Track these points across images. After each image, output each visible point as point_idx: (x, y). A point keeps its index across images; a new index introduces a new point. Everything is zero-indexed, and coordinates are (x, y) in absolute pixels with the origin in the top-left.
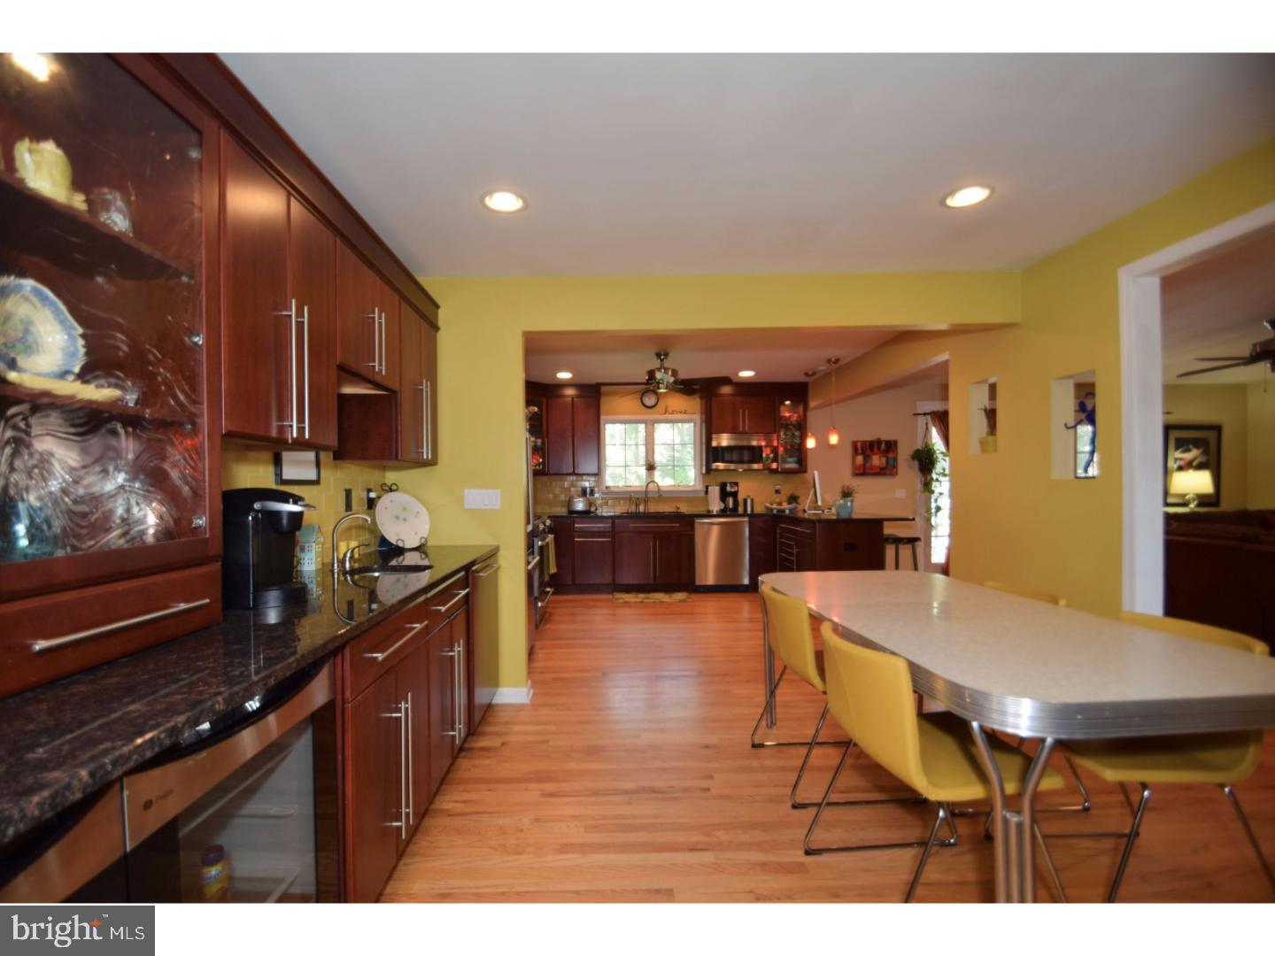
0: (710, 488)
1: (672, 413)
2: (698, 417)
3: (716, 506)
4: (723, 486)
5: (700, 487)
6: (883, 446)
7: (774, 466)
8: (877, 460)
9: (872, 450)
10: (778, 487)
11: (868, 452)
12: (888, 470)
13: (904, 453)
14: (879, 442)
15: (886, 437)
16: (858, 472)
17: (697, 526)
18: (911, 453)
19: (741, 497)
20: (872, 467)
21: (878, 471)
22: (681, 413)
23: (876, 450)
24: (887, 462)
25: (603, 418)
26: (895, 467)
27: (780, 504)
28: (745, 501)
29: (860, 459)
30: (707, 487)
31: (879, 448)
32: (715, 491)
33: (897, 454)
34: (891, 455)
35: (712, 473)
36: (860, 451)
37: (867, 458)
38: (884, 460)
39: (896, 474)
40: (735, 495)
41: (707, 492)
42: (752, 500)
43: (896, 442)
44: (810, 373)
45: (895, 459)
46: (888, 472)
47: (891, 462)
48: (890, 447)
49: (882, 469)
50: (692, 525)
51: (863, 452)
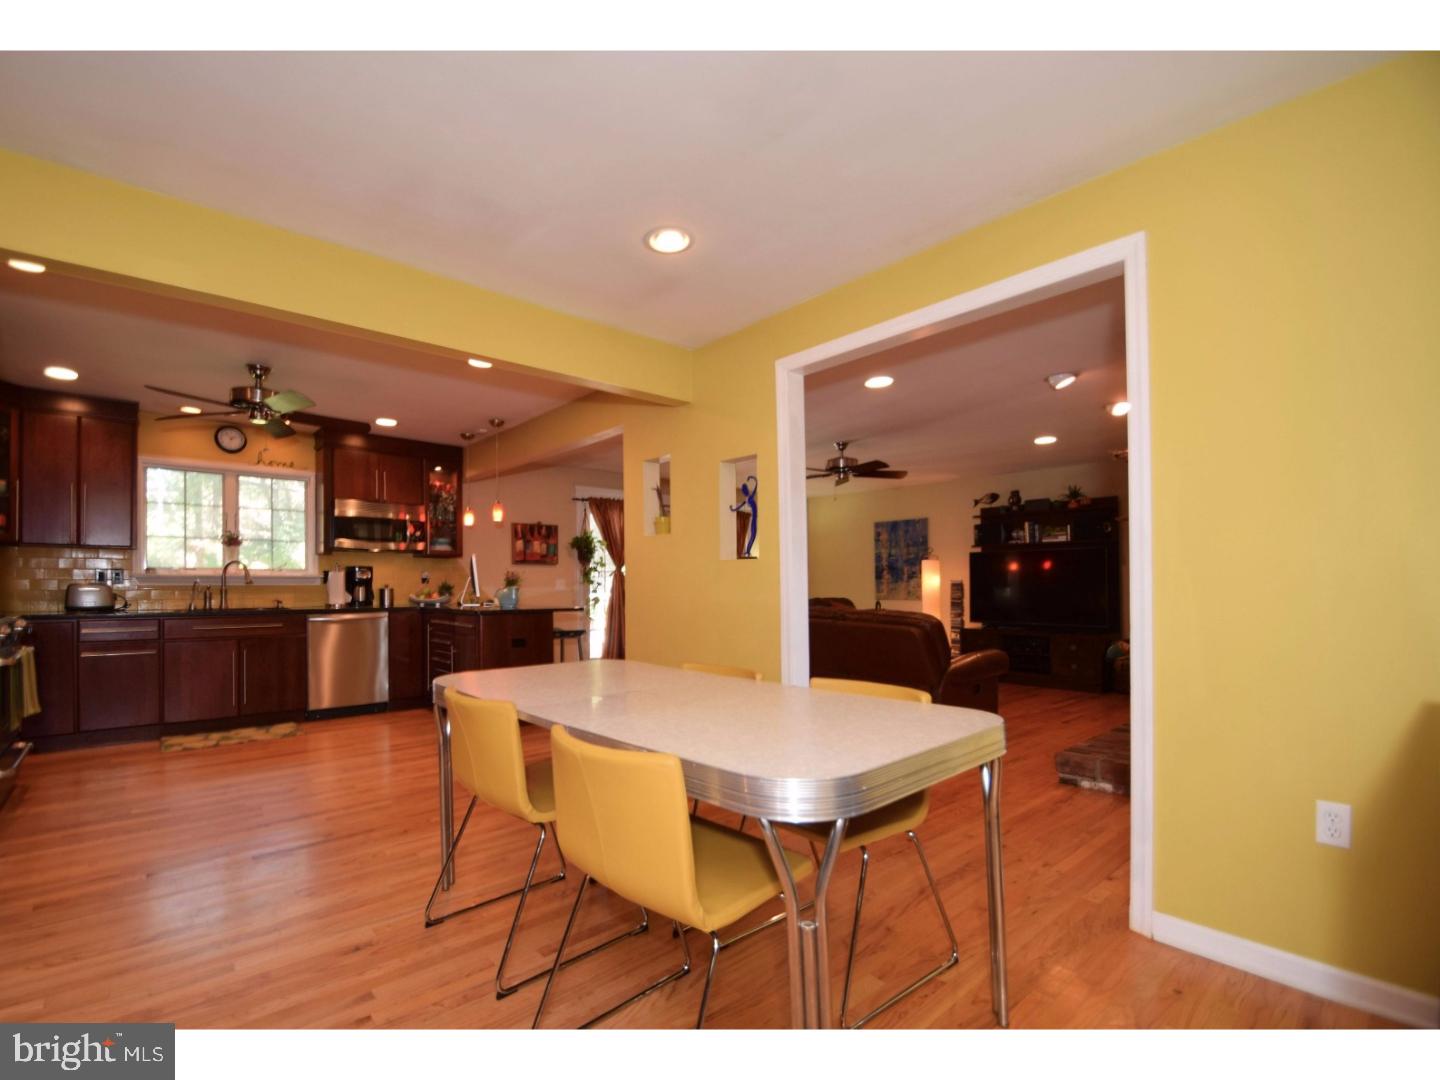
0: (330, 574)
1: (271, 464)
2: (311, 475)
3: (339, 597)
4: (350, 573)
5: (314, 571)
6: (544, 531)
7: (420, 546)
8: (538, 547)
9: (532, 534)
10: (425, 575)
11: (529, 537)
12: (548, 559)
13: (564, 539)
14: (540, 526)
15: (546, 521)
16: (517, 559)
17: (310, 627)
18: (570, 541)
19: (376, 586)
20: (533, 554)
21: (538, 558)
22: (284, 465)
23: (536, 533)
24: (548, 548)
25: (141, 459)
26: (555, 554)
27: (429, 595)
28: (382, 592)
29: (520, 544)
30: (326, 574)
31: (539, 533)
32: (338, 579)
33: (557, 541)
34: (551, 541)
35: (334, 553)
36: (520, 535)
37: (527, 543)
38: (544, 546)
39: (557, 563)
40: (368, 583)
41: (325, 579)
42: (392, 591)
43: (556, 528)
44: (468, 434)
45: (556, 546)
46: (548, 560)
47: (552, 549)
48: (550, 532)
49: (543, 556)
50: (304, 624)
51: (523, 537)
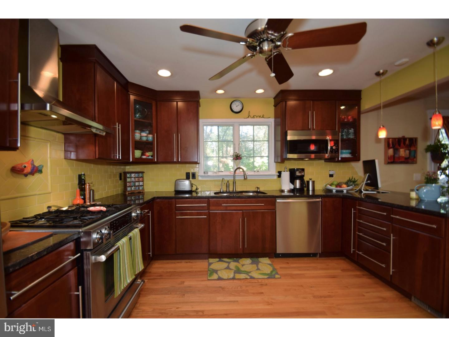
0: (283, 173)
1: (254, 117)
2: (272, 121)
3: (287, 186)
4: (292, 173)
5: (274, 172)
6: (407, 142)
8: (403, 152)
9: (399, 145)
10: (331, 173)
11: (397, 146)
12: (410, 160)
13: (422, 147)
14: (404, 139)
16: (389, 161)
17: (277, 204)
18: (427, 147)
19: (306, 179)
20: (399, 158)
21: (403, 160)
22: (260, 117)
23: (402, 144)
24: (410, 153)
25: (201, 121)
26: (415, 157)
27: (339, 185)
28: (308, 182)
29: (391, 152)
30: (280, 173)
31: (404, 143)
32: (286, 175)
33: (417, 148)
34: (413, 149)
35: (286, 162)
36: (391, 146)
37: (396, 150)
38: (407, 152)
39: (416, 162)
40: (301, 178)
41: (279, 176)
42: (313, 182)
43: (415, 139)
45: (415, 151)
46: (410, 161)
47: (412, 154)
48: (411, 143)
49: (406, 159)
50: (274, 203)
51: (393, 147)
